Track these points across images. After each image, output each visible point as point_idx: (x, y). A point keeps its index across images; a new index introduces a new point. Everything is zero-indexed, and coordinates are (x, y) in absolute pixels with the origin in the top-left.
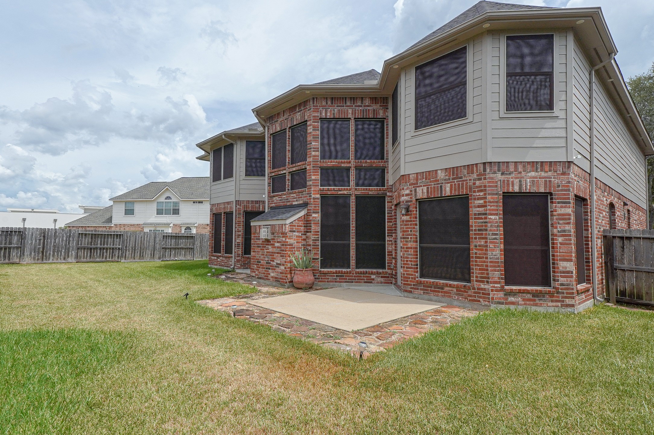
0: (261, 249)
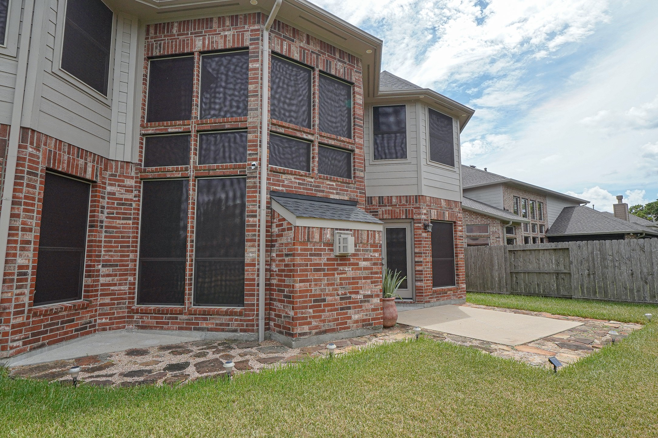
0: (326, 275)
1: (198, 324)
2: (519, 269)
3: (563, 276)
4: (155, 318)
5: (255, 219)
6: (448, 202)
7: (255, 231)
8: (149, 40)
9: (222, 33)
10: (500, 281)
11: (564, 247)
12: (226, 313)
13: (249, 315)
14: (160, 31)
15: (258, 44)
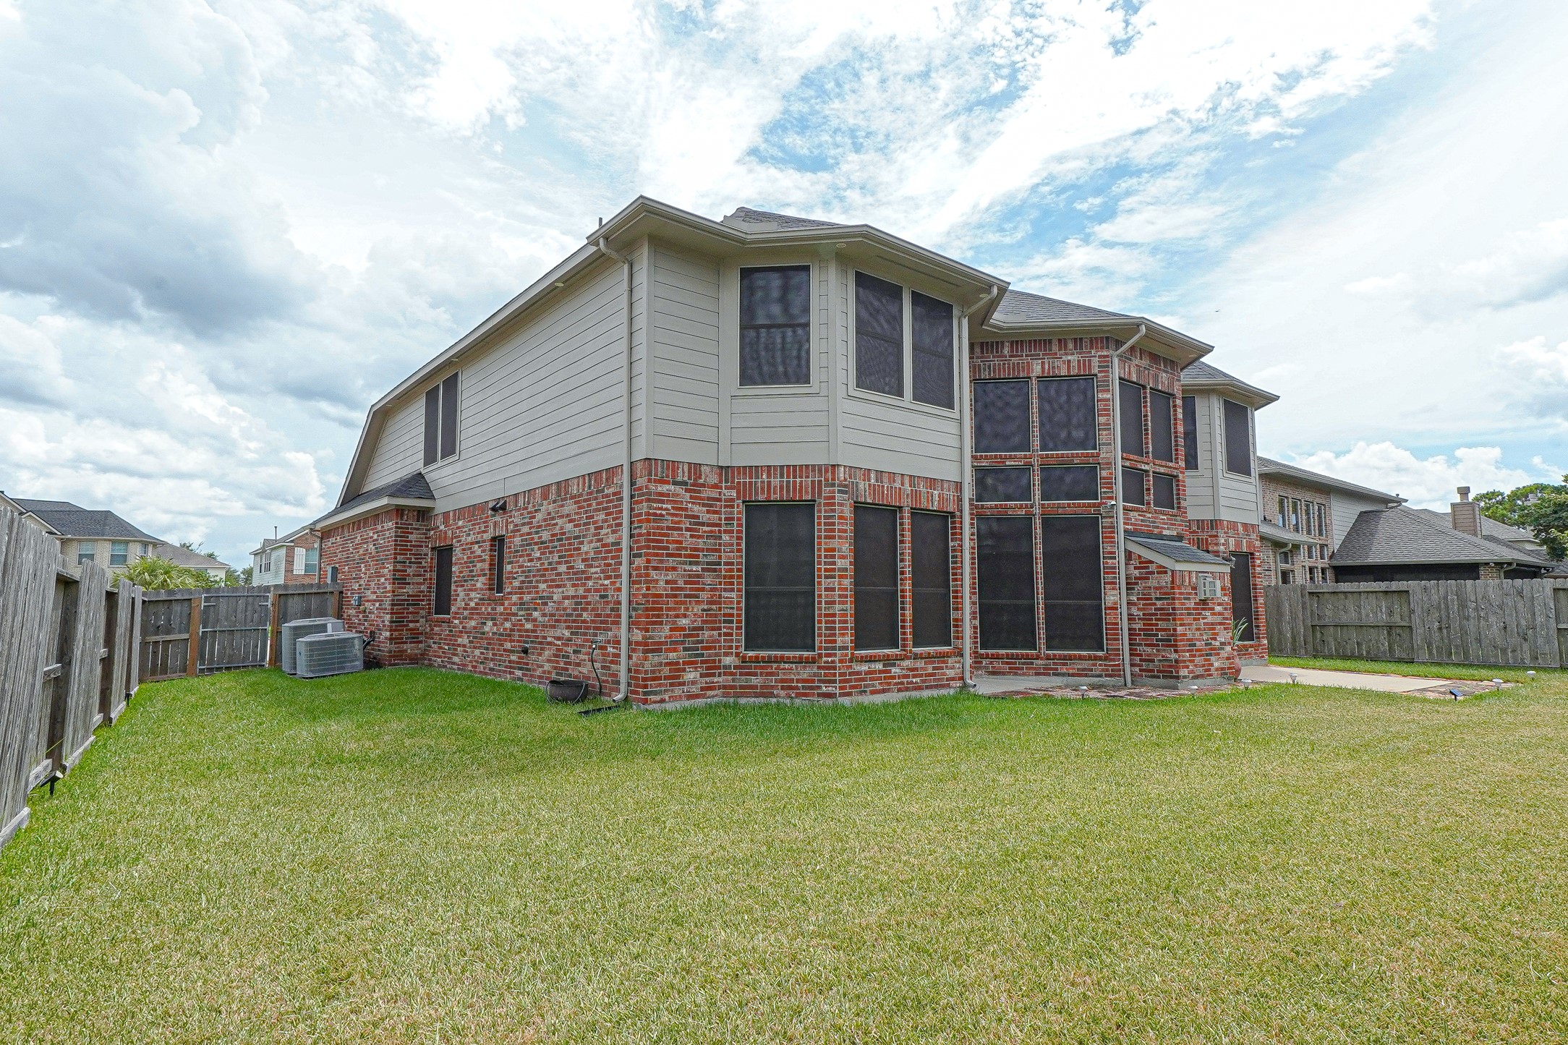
0: (1195, 619)
1: (1057, 669)
2: (1327, 621)
3: (1399, 631)
4: (1007, 663)
5: (1114, 561)
6: (1245, 525)
7: (1115, 573)
8: (975, 360)
9: (1064, 358)
10: (1294, 638)
11: (1401, 589)
12: (1090, 658)
13: (1114, 660)
14: (987, 350)
15: (1108, 371)
